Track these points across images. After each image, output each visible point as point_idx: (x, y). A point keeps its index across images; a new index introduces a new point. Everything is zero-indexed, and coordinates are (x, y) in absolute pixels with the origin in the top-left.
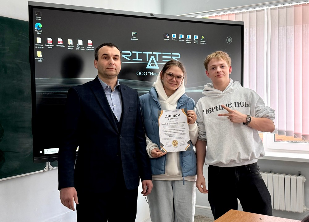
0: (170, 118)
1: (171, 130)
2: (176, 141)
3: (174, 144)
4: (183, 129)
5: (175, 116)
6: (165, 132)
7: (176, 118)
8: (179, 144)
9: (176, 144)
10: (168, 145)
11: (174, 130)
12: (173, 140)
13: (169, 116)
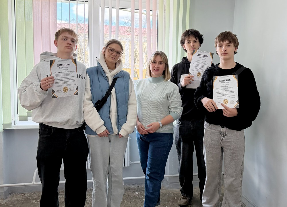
0: (61, 67)
1: (63, 78)
2: (66, 87)
3: (64, 90)
4: (72, 77)
5: (65, 65)
6: (57, 80)
7: (67, 67)
8: (69, 90)
9: (67, 90)
10: (59, 91)
11: (65, 78)
12: (64, 87)
13: (60, 65)
